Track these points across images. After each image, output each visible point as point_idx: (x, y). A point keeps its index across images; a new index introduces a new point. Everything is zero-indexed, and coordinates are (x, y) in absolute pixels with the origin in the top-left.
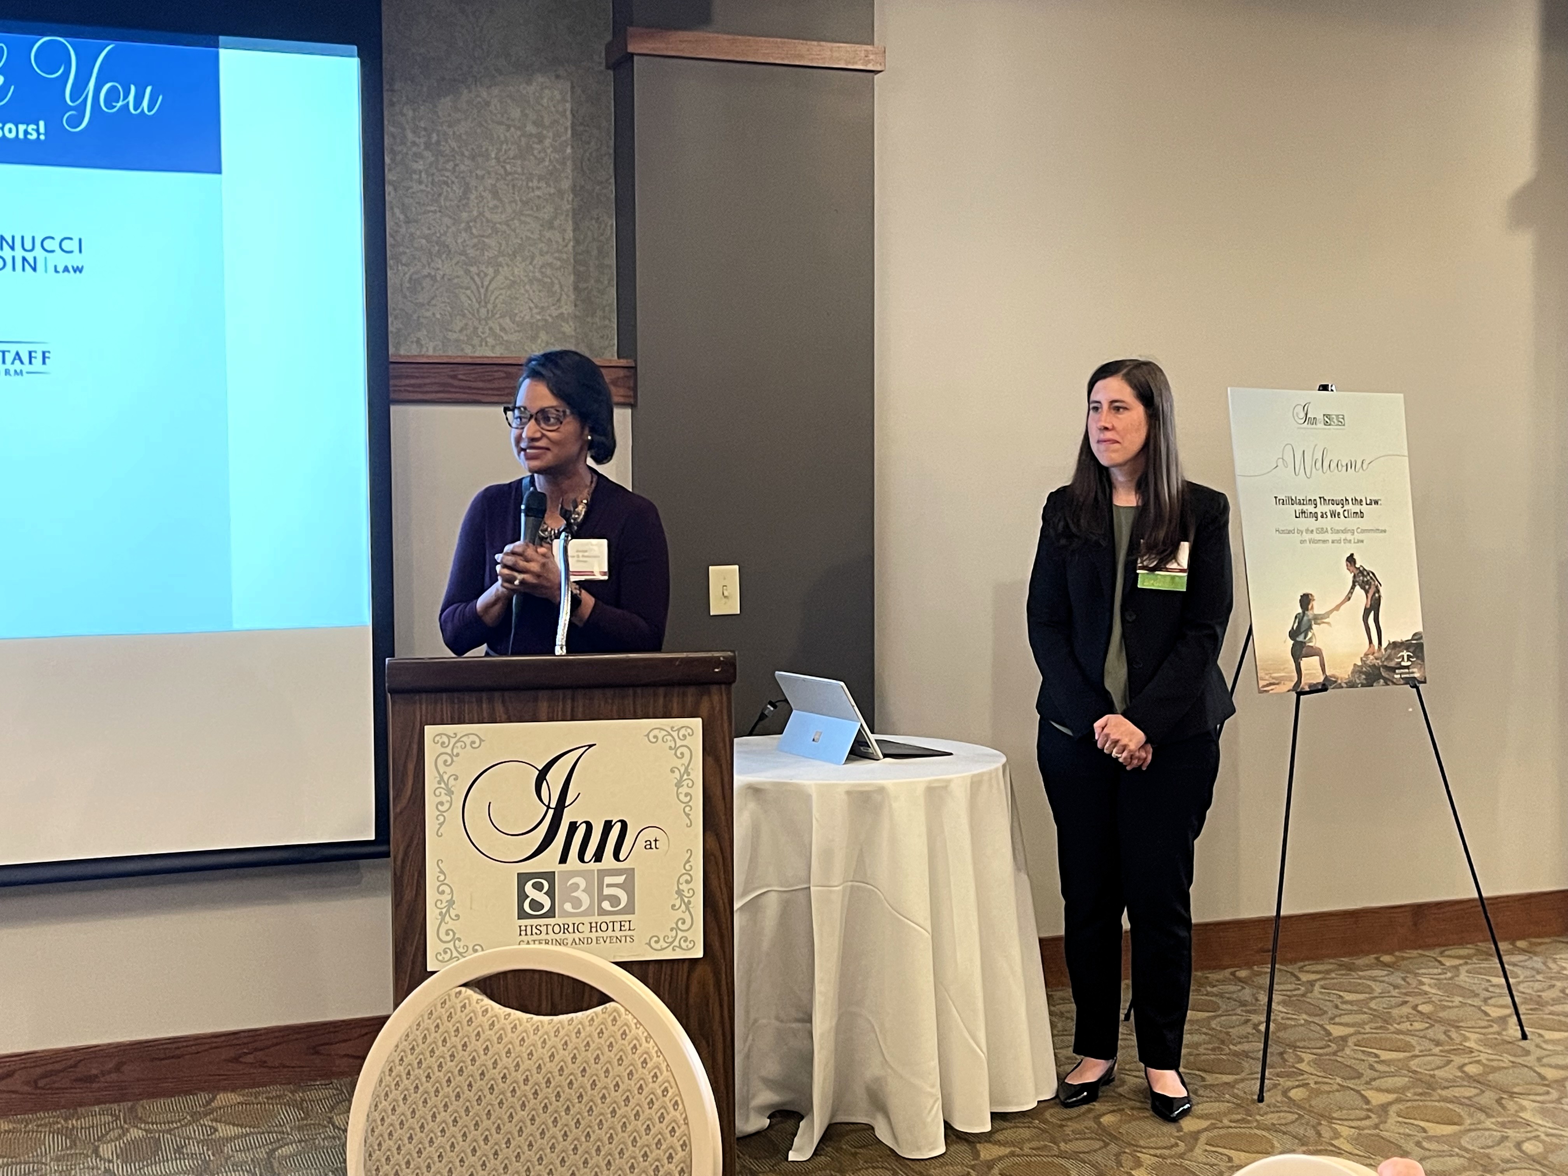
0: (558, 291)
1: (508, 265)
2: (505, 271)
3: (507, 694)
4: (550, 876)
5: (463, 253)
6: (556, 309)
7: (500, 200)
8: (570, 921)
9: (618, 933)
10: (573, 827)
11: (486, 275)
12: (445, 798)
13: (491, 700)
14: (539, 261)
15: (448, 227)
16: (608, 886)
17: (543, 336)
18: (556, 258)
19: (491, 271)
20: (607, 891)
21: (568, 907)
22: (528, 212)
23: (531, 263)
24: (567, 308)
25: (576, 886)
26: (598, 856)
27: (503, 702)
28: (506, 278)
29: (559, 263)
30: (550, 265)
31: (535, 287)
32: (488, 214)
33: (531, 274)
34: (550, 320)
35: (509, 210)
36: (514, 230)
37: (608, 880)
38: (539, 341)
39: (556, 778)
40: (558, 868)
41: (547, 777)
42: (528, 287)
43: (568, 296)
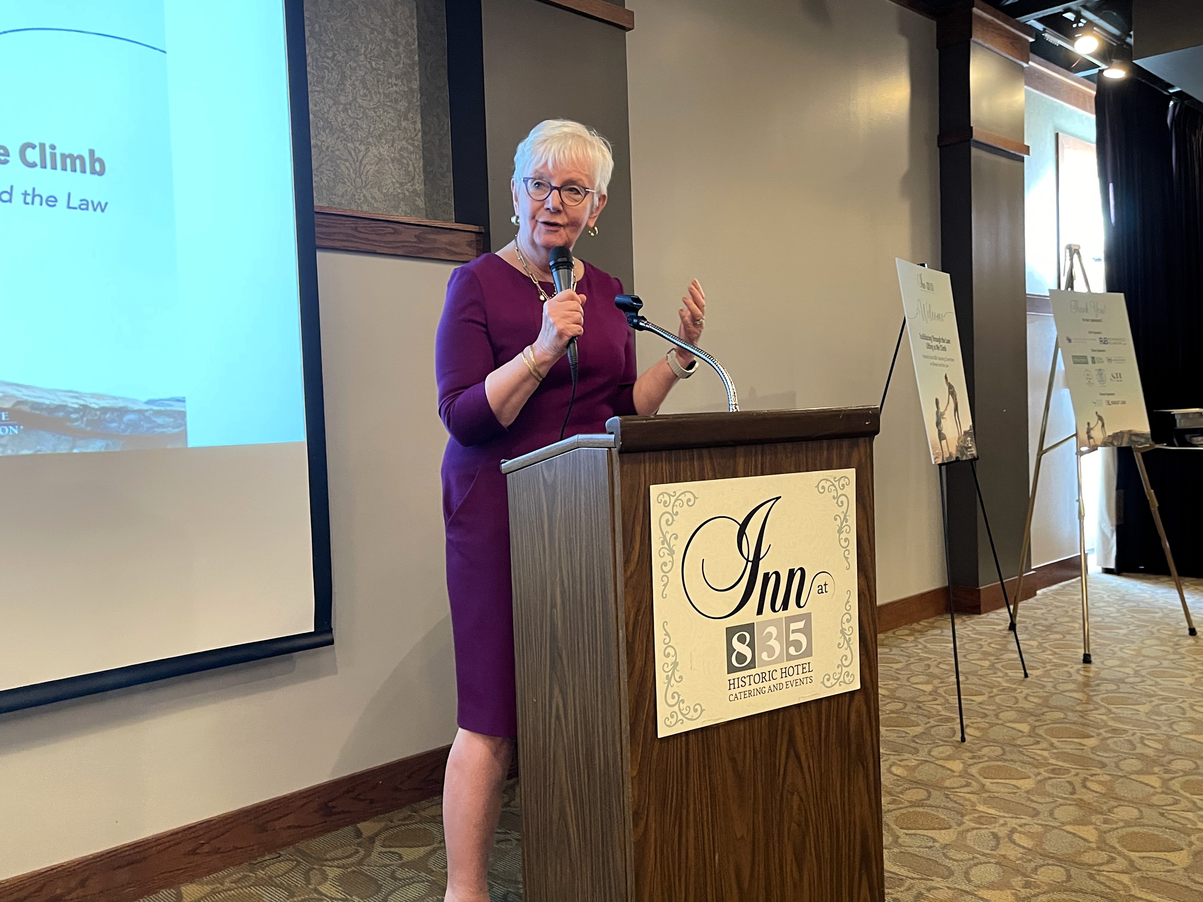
0: (413, 170)
1: (376, 146)
2: (373, 150)
4: (750, 627)
5: (343, 131)
6: (412, 186)
7: (368, 89)
8: (766, 669)
9: (801, 676)
10: (766, 577)
11: (360, 151)
12: (668, 558)
13: (701, 458)
14: (398, 145)
15: (330, 107)
16: (794, 631)
17: (403, 206)
18: (409, 144)
19: (363, 148)
20: (793, 637)
21: (765, 656)
22: (389, 104)
23: (392, 146)
24: (419, 187)
25: (770, 634)
26: (785, 605)
27: (711, 458)
28: (375, 156)
29: (412, 149)
30: (407, 149)
31: (397, 166)
32: (359, 100)
33: (392, 155)
34: (407, 193)
35: (376, 100)
36: (379, 117)
37: (793, 626)
38: (400, 209)
39: (752, 531)
40: (757, 619)
41: (746, 531)
42: (390, 165)
43: (420, 176)
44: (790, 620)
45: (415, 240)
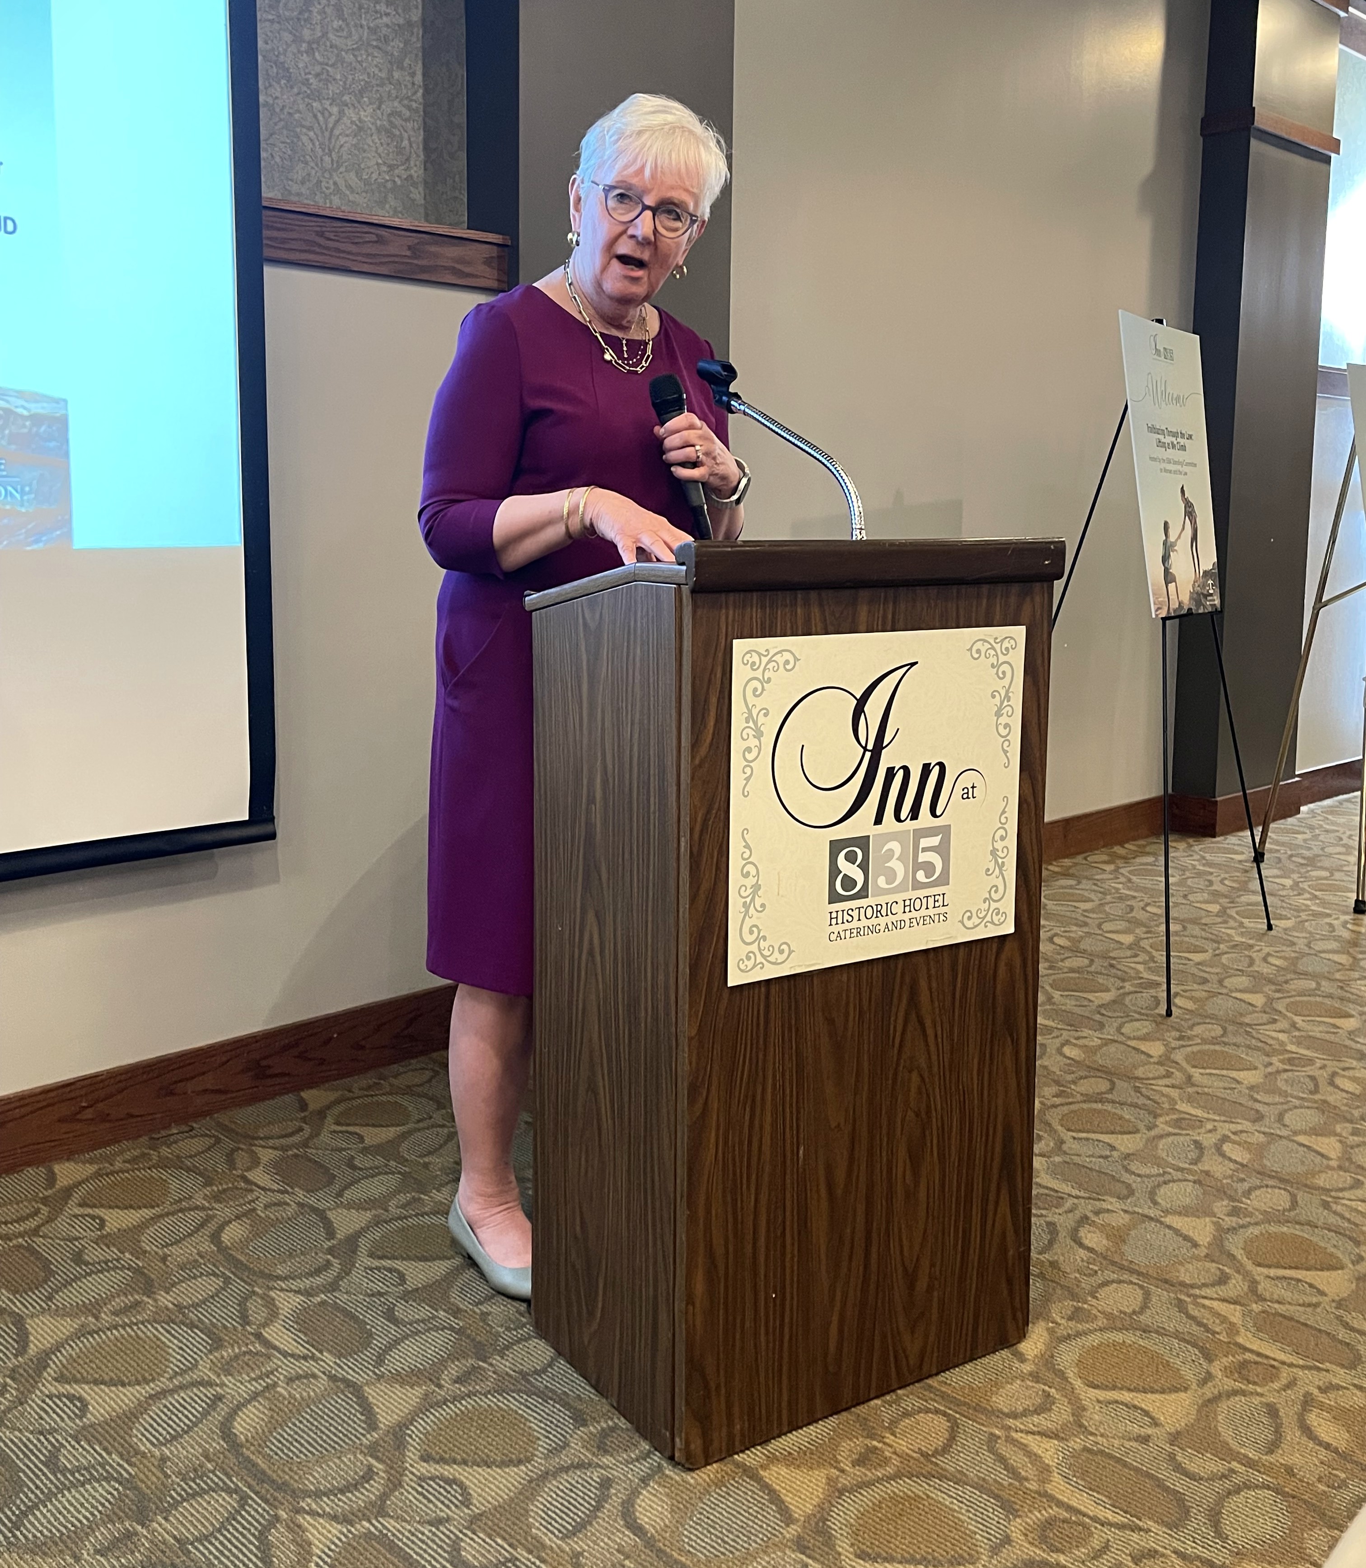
0: (408, 148)
1: (355, 108)
2: (350, 112)
3: (824, 593)
4: (863, 842)
5: (306, 83)
6: (405, 170)
7: (344, 20)
8: (882, 900)
9: (931, 912)
10: (890, 773)
11: (330, 115)
12: (753, 742)
13: (807, 603)
14: (387, 108)
15: (288, 46)
16: (925, 850)
17: (392, 201)
18: (404, 106)
19: (335, 110)
20: (923, 857)
21: (882, 882)
22: (375, 43)
23: (379, 108)
24: (417, 171)
25: (891, 852)
26: (915, 813)
27: (821, 605)
28: (352, 122)
29: (408, 114)
30: (399, 114)
31: (385, 139)
32: (331, 36)
33: (379, 122)
34: (399, 182)
35: (356, 37)
36: (360, 63)
37: (924, 842)
38: (387, 206)
39: (874, 708)
40: (872, 831)
41: (866, 709)
42: (375, 137)
43: (418, 156)
44: (920, 834)
45: (408, 253)
